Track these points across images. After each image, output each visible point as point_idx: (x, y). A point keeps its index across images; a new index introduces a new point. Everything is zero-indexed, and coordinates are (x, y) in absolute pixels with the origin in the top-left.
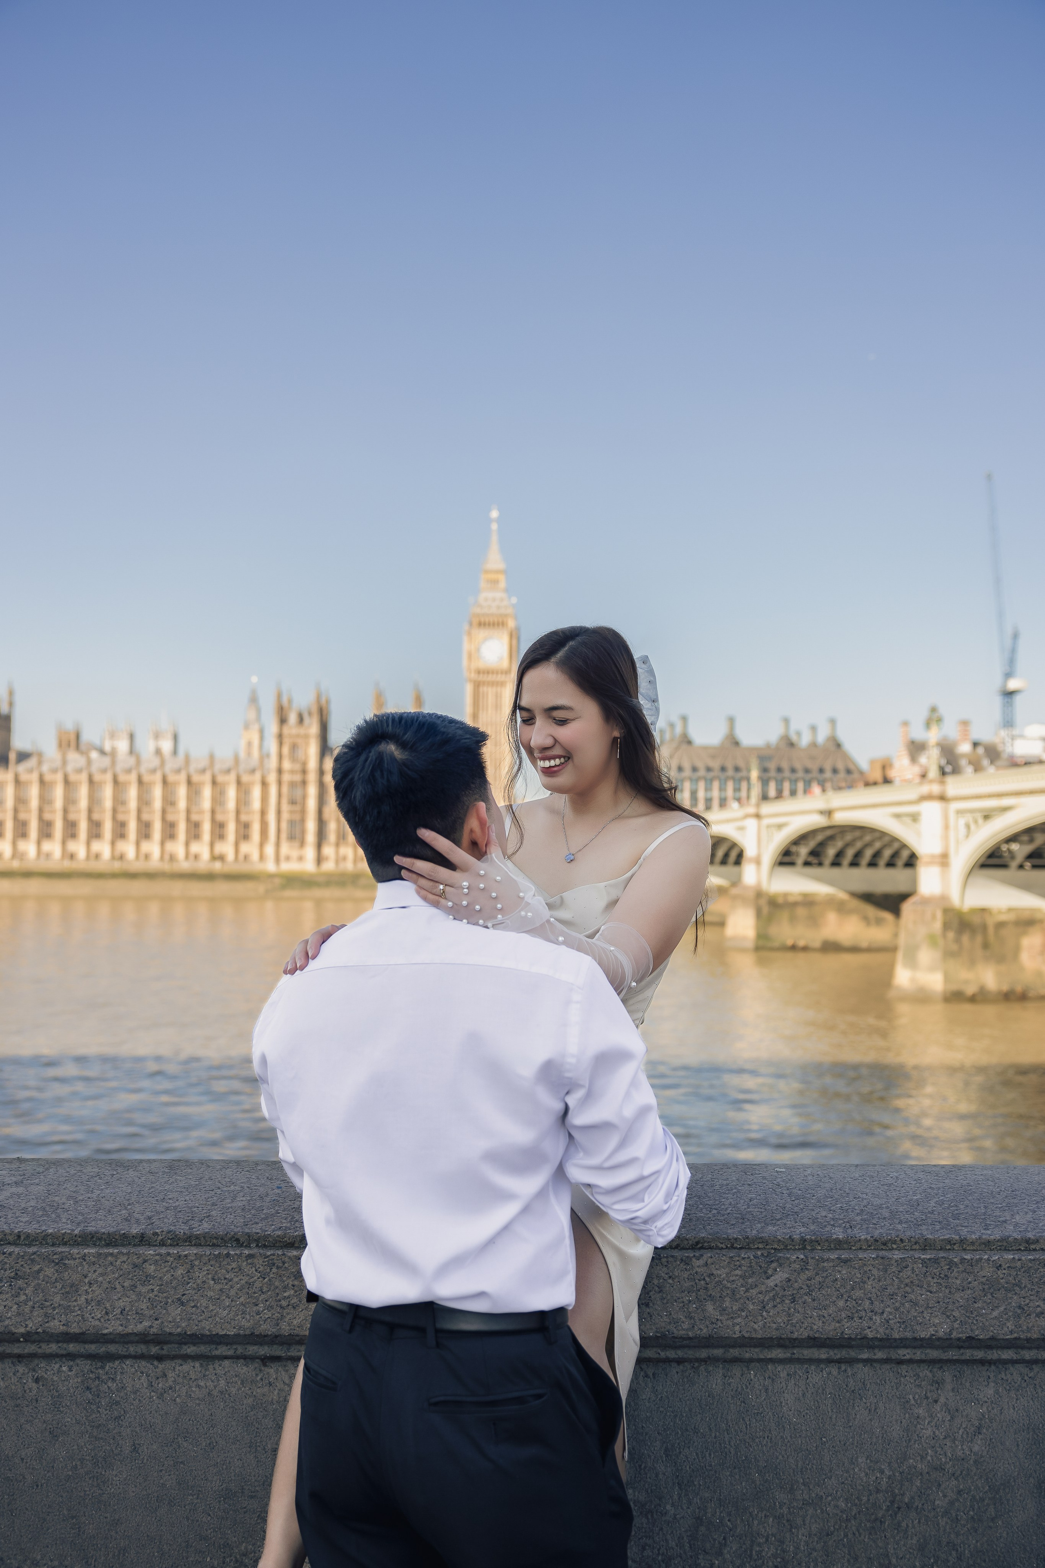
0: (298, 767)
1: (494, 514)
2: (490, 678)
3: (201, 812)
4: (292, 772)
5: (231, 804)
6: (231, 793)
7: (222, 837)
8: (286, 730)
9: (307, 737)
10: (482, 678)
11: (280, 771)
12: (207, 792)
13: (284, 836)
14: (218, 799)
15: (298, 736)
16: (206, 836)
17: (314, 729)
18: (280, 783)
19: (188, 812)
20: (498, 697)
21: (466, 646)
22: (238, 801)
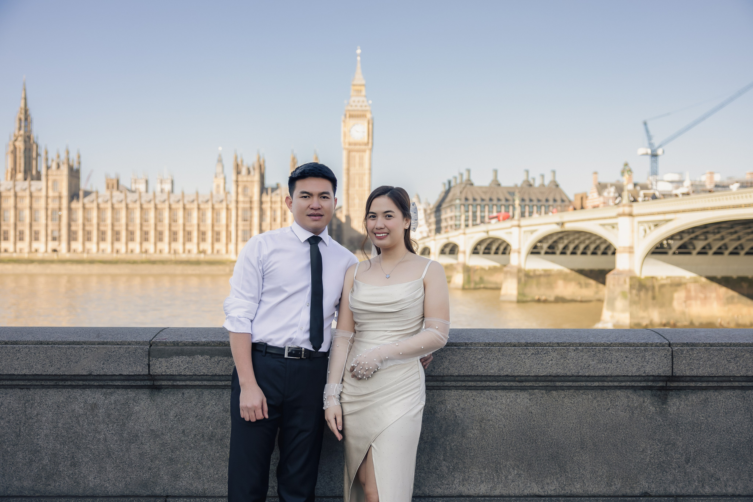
0: (247, 199)
1: (359, 51)
2: (357, 147)
3: (191, 226)
4: (244, 202)
5: (209, 221)
6: (209, 215)
7: (204, 240)
8: (240, 178)
9: (252, 182)
10: (352, 147)
11: (237, 202)
12: (195, 214)
13: (240, 239)
14: (201, 219)
15: (247, 181)
16: (195, 239)
17: (256, 177)
18: (237, 209)
19: (184, 225)
20: (361, 158)
21: (343, 129)
22: (213, 219)
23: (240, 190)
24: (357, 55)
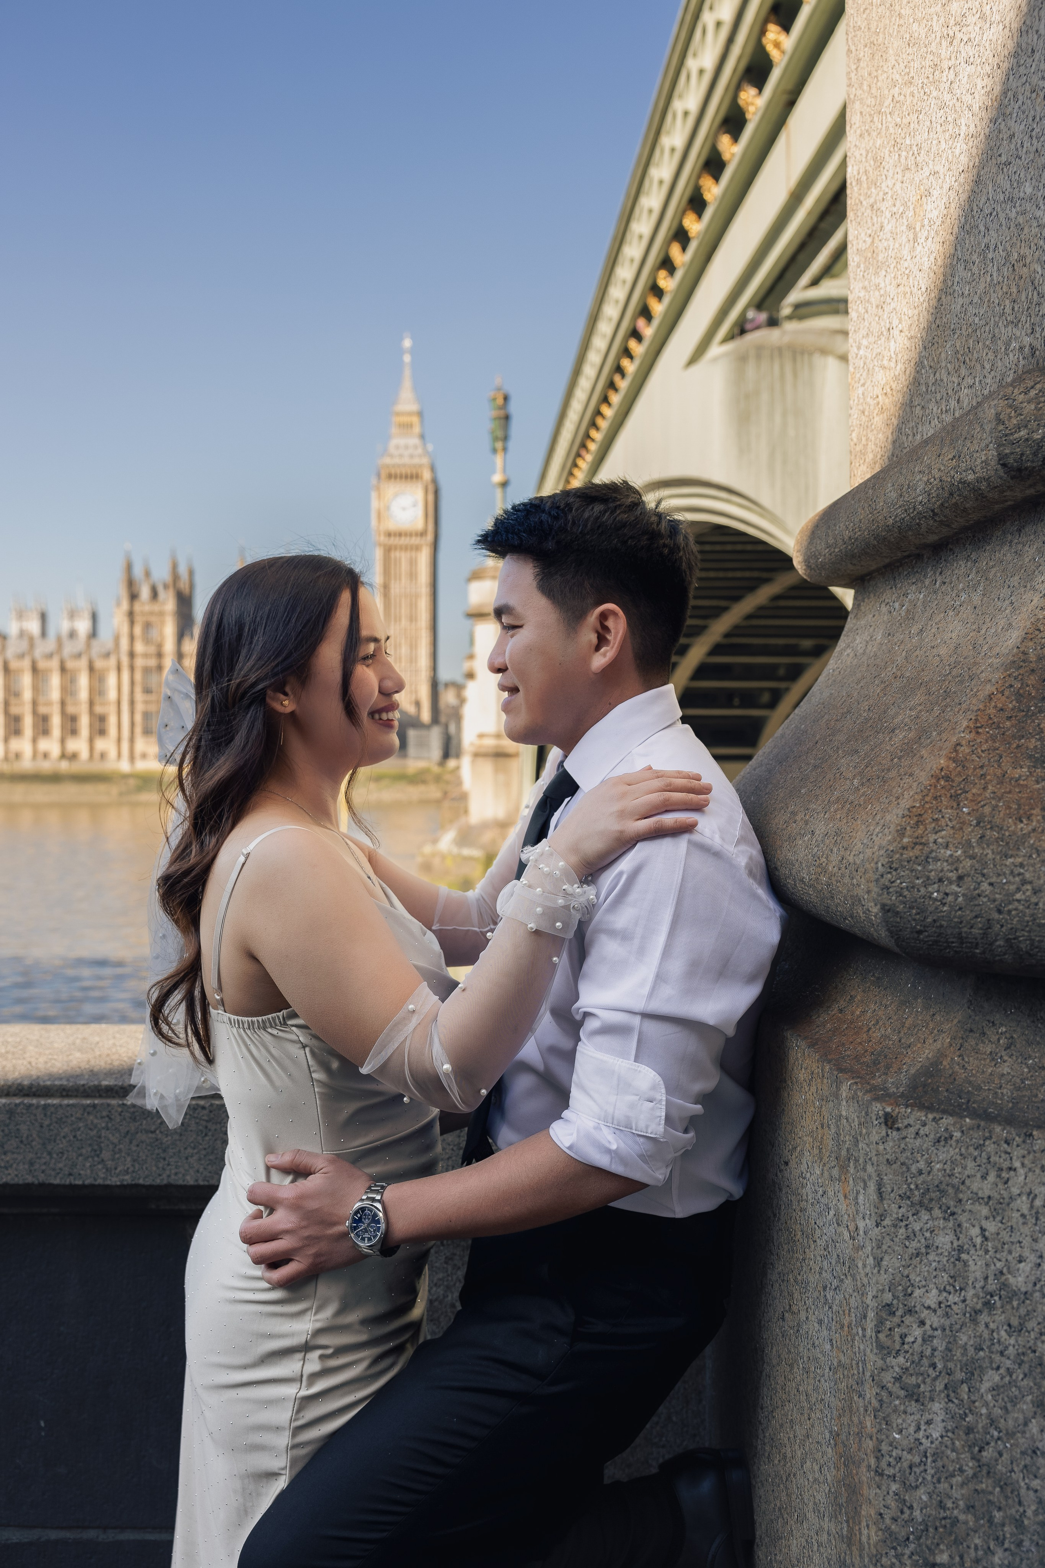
0: (152, 649)
1: (407, 343)
2: (403, 541)
3: (49, 704)
4: (146, 656)
5: (83, 694)
6: (83, 681)
7: (74, 732)
8: (137, 607)
9: (161, 614)
10: (394, 541)
11: (132, 655)
12: (55, 680)
13: (138, 730)
14: (69, 690)
15: (152, 613)
16: (56, 731)
17: (169, 604)
18: (132, 668)
19: (35, 703)
20: (413, 563)
21: (375, 504)
22: (91, 690)
23: (138, 630)
24: (402, 352)
